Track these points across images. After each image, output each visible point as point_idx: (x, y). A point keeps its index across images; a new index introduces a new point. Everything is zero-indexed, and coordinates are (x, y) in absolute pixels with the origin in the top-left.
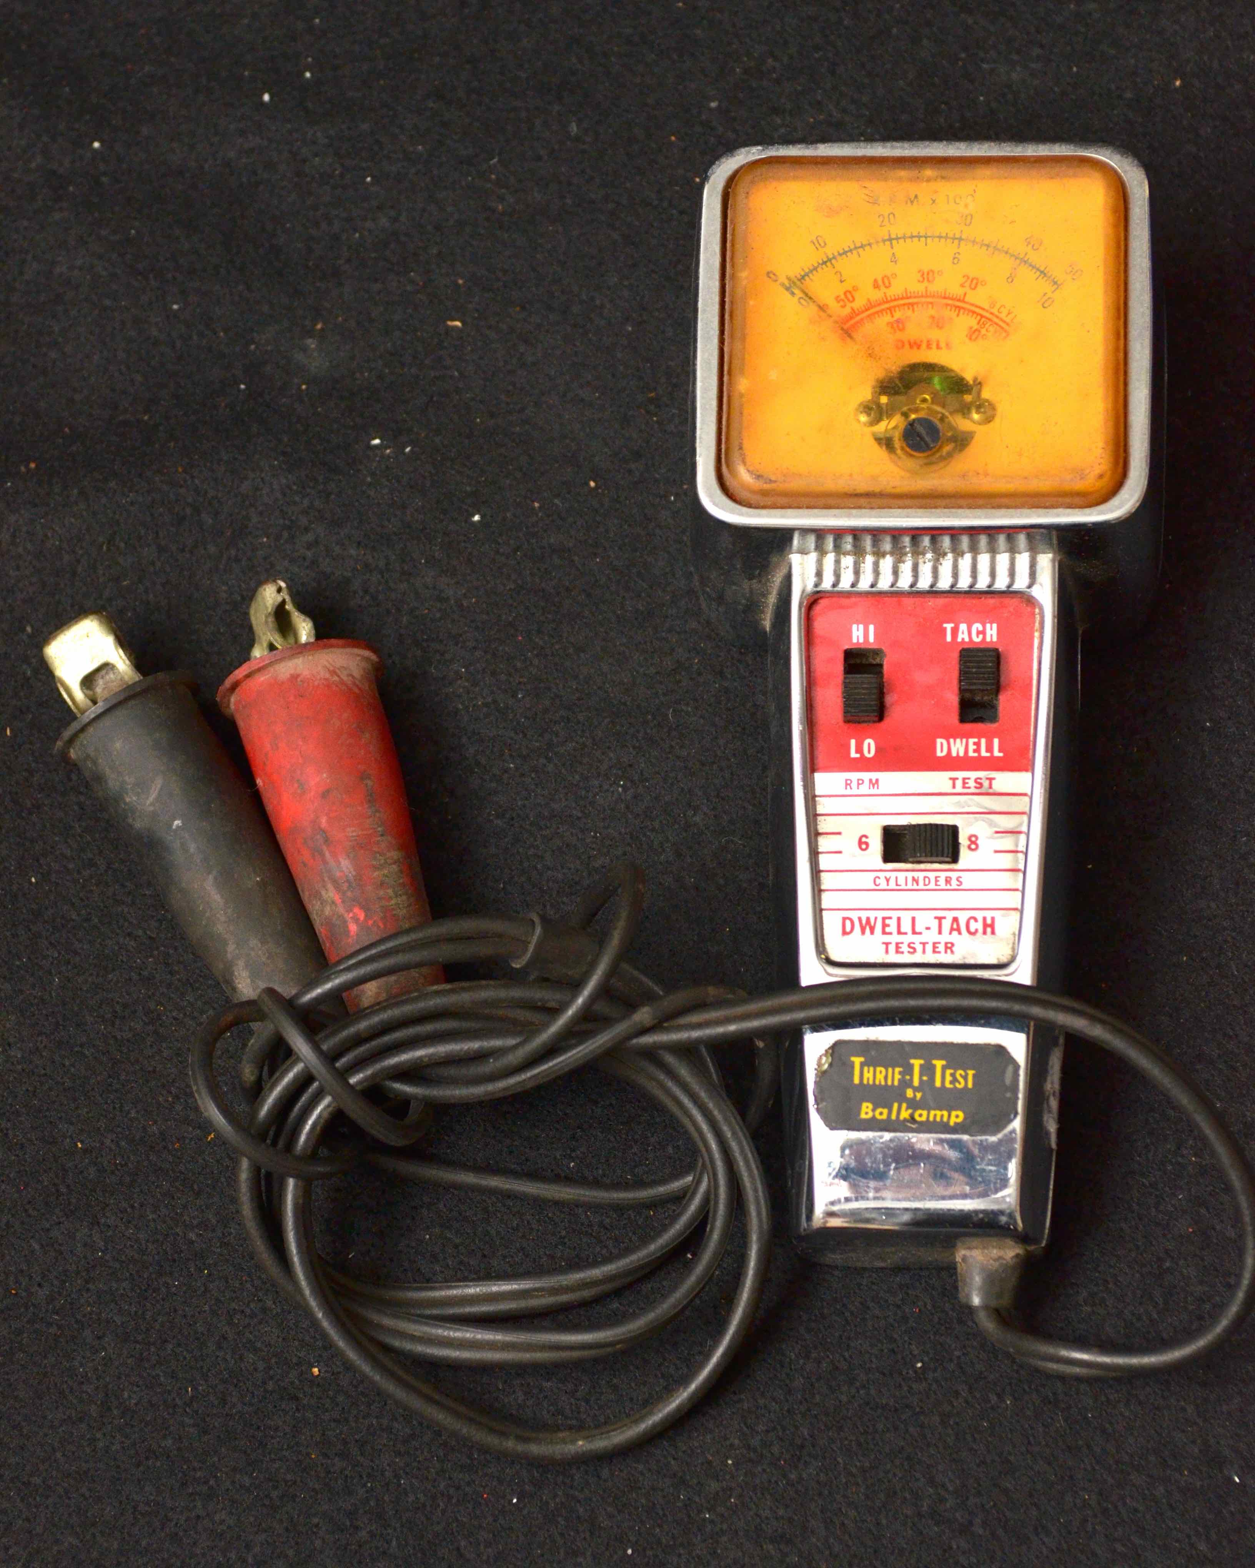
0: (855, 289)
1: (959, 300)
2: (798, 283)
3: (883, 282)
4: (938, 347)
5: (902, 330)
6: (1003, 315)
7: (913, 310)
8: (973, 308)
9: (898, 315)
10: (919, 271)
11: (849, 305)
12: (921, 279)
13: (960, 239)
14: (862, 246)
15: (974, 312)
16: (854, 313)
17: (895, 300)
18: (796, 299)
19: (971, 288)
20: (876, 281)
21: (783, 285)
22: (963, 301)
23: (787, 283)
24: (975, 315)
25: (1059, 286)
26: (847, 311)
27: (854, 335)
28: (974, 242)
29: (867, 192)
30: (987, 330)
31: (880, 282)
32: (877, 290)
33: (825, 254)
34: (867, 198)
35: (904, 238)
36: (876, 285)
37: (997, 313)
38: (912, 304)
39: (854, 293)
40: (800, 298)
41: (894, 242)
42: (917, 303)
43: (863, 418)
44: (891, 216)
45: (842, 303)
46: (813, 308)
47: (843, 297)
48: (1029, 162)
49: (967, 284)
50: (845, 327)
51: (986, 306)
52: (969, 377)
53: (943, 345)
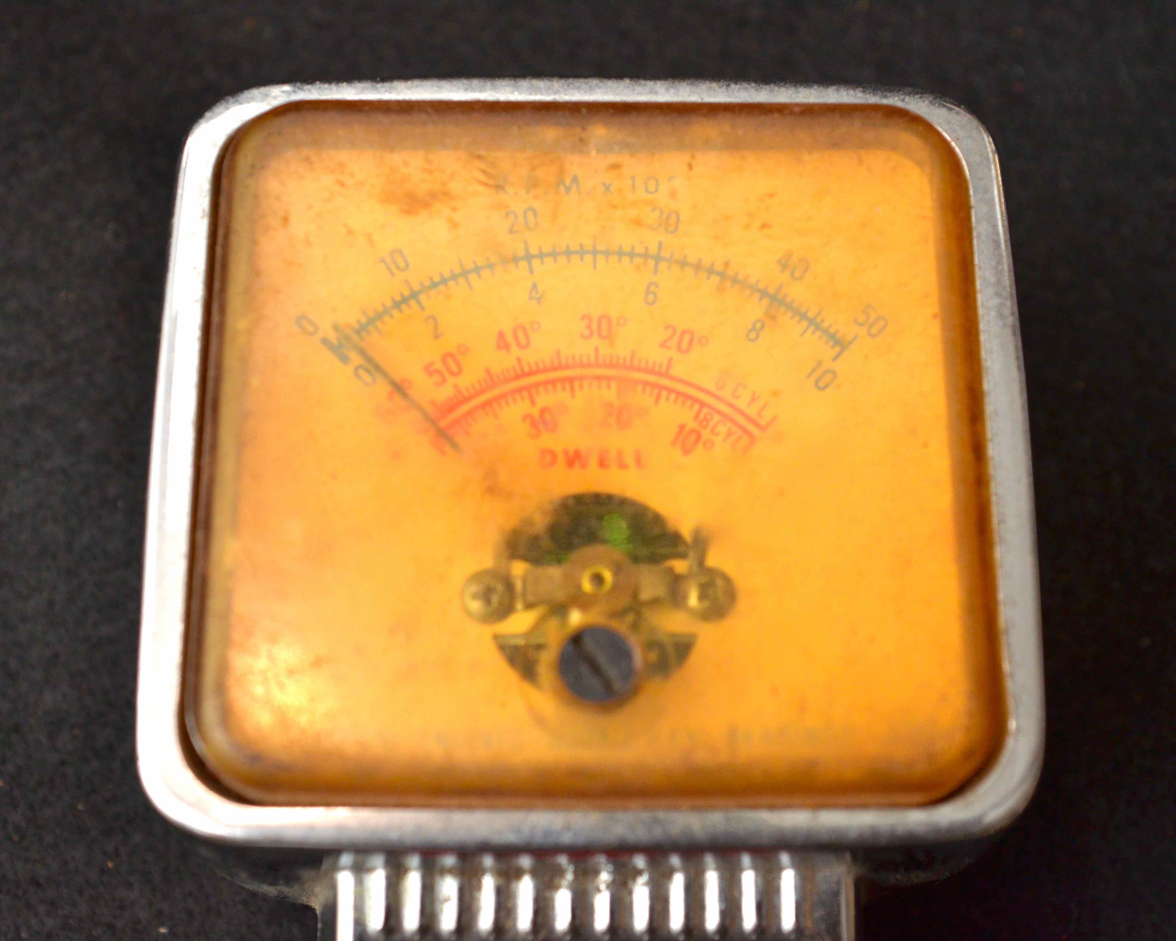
0: (464, 349)
1: (659, 374)
2: (355, 337)
3: (516, 338)
4: (622, 466)
5: (553, 427)
6: (742, 403)
7: (572, 390)
8: (681, 388)
9: (544, 399)
10: (583, 318)
11: (451, 380)
12: (587, 333)
13: (658, 259)
14: (477, 270)
15: (687, 397)
16: (460, 399)
17: (539, 371)
18: (349, 370)
19: (679, 349)
20: (501, 335)
21: (325, 341)
22: (666, 375)
23: (332, 337)
24: (689, 403)
25: (843, 348)
26: (444, 393)
27: (460, 439)
28: (683, 263)
29: (482, 165)
30: (713, 431)
31: (510, 339)
32: (503, 353)
33: (407, 282)
34: (482, 178)
35: (554, 255)
36: (502, 343)
37: (731, 400)
38: (571, 380)
39: (459, 357)
40: (360, 366)
41: (536, 263)
42: (581, 378)
43: (476, 606)
44: (530, 214)
45: (437, 378)
46: (382, 389)
47: (439, 365)
48: (792, 113)
49: (673, 343)
50: (443, 424)
51: (712, 388)
52: (686, 531)
53: (629, 459)
